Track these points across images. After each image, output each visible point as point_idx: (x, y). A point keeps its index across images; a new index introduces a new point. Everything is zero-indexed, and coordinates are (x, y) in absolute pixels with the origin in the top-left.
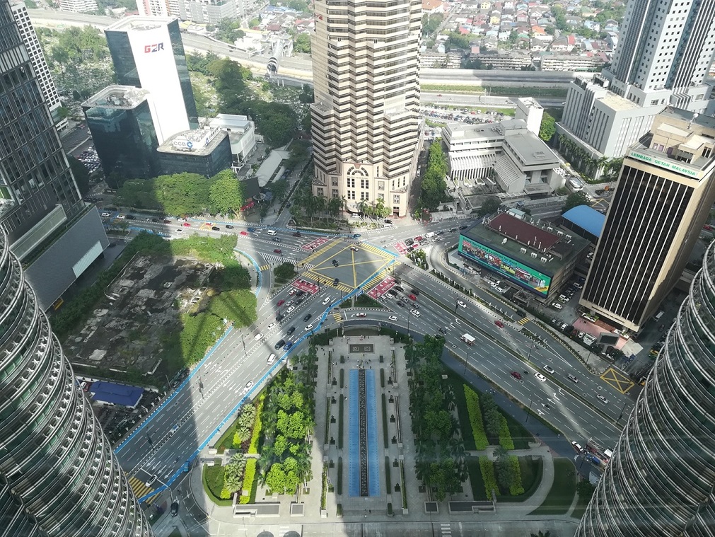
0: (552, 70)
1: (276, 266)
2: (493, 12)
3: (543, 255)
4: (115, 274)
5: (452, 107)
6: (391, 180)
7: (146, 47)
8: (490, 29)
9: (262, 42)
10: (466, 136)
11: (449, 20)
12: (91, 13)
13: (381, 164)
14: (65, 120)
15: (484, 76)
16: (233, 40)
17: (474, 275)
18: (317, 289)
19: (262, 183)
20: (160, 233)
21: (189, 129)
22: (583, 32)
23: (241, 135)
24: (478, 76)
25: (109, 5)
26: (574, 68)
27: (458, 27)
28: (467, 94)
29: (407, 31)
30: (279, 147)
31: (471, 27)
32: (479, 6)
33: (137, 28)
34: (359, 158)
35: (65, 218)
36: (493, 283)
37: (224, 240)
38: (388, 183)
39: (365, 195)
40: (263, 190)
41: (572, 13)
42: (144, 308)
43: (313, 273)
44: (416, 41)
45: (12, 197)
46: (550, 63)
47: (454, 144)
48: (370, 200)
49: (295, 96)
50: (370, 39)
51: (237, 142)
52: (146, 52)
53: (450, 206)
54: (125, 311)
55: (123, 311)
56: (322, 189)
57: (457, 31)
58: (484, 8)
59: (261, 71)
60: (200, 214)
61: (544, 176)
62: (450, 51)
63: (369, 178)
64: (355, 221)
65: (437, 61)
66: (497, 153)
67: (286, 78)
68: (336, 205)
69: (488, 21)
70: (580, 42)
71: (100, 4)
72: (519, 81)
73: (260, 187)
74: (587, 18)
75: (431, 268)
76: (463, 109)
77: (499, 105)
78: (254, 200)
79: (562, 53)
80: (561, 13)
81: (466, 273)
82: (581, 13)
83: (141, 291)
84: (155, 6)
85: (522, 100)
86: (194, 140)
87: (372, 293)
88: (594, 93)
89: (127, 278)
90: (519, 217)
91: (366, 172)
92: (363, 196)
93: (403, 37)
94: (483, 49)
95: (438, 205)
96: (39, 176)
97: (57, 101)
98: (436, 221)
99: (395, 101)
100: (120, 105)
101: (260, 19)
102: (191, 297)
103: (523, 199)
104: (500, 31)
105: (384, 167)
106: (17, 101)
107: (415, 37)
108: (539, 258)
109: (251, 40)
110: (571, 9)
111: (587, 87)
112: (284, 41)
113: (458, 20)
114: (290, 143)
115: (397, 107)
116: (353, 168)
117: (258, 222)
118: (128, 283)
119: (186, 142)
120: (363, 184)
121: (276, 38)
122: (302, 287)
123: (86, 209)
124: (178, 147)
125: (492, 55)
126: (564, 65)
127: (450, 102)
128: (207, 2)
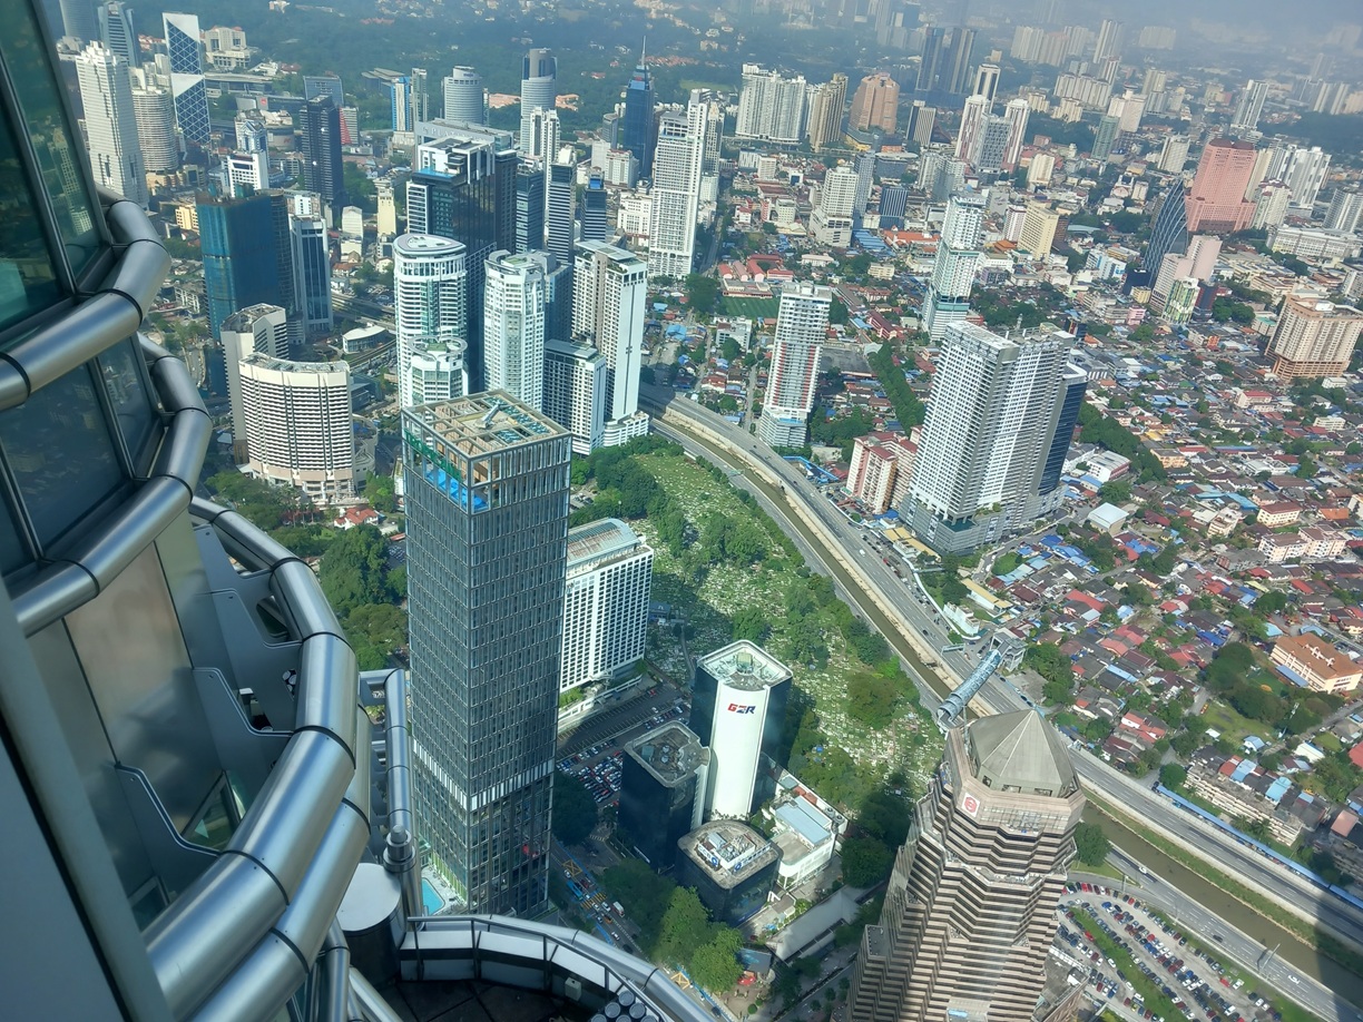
5: (1197, 942)
14: (639, 676)
23: (807, 850)
51: (795, 859)
76: (1213, 959)
97: (641, 653)
99: (970, 1004)
101: (1019, 559)
128: (941, 516)
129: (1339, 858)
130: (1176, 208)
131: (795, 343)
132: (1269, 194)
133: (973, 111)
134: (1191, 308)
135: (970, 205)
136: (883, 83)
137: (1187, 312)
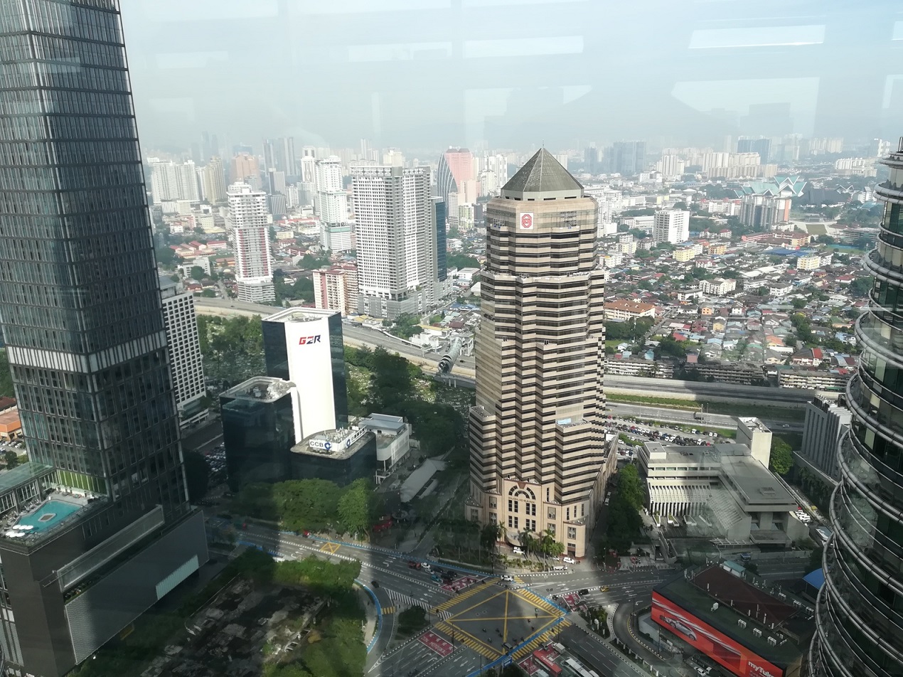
0: (792, 387)
1: (403, 609)
2: (716, 318)
3: (771, 633)
4: (205, 600)
5: (658, 423)
6: (565, 507)
7: (301, 338)
8: (713, 336)
9: (440, 339)
10: (669, 460)
11: (663, 324)
12: (267, 303)
13: (552, 486)
14: (206, 411)
15: (702, 389)
16: (408, 335)
17: (674, 653)
18: (451, 648)
19: (406, 498)
20: (271, 551)
21: (335, 428)
22: (833, 344)
23: (392, 438)
24: (693, 389)
25: (288, 296)
26: (823, 387)
27: (672, 333)
28: (680, 409)
29: (584, 334)
30: (436, 455)
31: (689, 333)
32: (699, 311)
33: (296, 320)
34: (524, 475)
35: (162, 522)
36: (701, 670)
37: (344, 567)
38: (561, 511)
39: (531, 523)
40: (406, 506)
41: (819, 323)
42: (225, 650)
43: (449, 625)
44: (596, 345)
45: (108, 492)
46: (789, 378)
47: (653, 469)
48: (538, 530)
49: (466, 399)
50: (541, 340)
51: (386, 445)
52: (300, 343)
53: (646, 550)
54: (202, 651)
55: (199, 651)
56: (477, 511)
57: (670, 337)
58: (706, 313)
59: (434, 369)
60: (324, 531)
61: (778, 521)
62: (660, 359)
63: (538, 503)
64: (516, 558)
65: (642, 369)
66: (711, 484)
67: (459, 378)
68: (492, 533)
69: (711, 327)
70: (830, 356)
71: (279, 296)
72: (748, 398)
73: (402, 503)
74: (839, 330)
75: (612, 636)
76: (672, 426)
77: (721, 425)
78: (392, 519)
79: (805, 368)
80: (804, 323)
81: (663, 649)
82: (831, 324)
83: (229, 626)
84: (334, 299)
85: (743, 419)
86: (334, 441)
87: (525, 664)
88: (839, 418)
89: (217, 607)
90: (737, 574)
91: (532, 493)
92: (528, 525)
93: (579, 339)
94: (701, 359)
95: (629, 546)
96: (146, 470)
97: (203, 390)
98: (625, 569)
99: (570, 410)
100: (261, 398)
101: (443, 316)
102: (287, 641)
103: (749, 550)
104: (724, 339)
105: (556, 489)
106: (142, 387)
107: (595, 340)
108: (764, 637)
109: (429, 337)
110: (816, 318)
111: (829, 409)
112: (464, 339)
113: (672, 325)
114: (449, 452)
115: (573, 418)
116: (516, 487)
117: (392, 547)
118: (216, 613)
119: (324, 442)
120: (528, 509)
121: (456, 336)
122: (432, 643)
123: (190, 514)
124: (315, 447)
125: (712, 366)
126: (808, 382)
127: (656, 417)
128: (387, 298)
129: (701, 370)
130: (445, 170)
131: (248, 227)
132: (485, 177)
133: (307, 166)
134: (473, 220)
135: (331, 163)
136: (246, 158)
137: (471, 222)
